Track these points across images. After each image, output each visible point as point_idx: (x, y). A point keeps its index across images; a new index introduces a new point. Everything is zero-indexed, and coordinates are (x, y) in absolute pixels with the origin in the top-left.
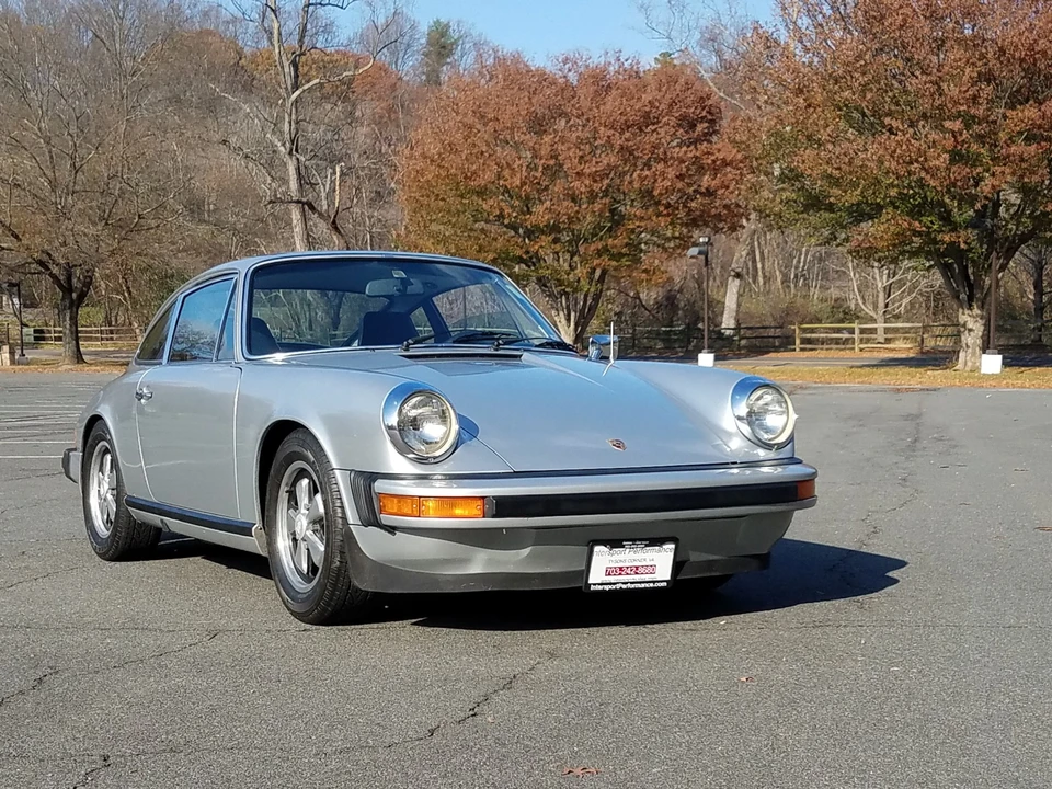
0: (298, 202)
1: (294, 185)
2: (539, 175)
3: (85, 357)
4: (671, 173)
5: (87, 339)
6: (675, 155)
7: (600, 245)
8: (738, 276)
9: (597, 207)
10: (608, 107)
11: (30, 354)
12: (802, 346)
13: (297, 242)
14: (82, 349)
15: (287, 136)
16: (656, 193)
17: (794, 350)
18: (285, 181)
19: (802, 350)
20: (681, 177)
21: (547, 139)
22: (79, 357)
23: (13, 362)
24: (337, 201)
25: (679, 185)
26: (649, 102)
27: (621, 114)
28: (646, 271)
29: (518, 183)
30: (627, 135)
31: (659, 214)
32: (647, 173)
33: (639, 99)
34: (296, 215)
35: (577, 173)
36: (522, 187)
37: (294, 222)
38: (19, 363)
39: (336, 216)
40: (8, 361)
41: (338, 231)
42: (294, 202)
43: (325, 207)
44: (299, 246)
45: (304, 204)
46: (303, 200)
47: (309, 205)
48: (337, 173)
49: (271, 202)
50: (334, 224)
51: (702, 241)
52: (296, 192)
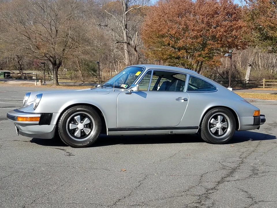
0: (126, 43)
1: (125, 38)
2: (181, 30)
3: (59, 84)
4: (222, 30)
5: (60, 79)
6: (224, 24)
7: (199, 53)
8: (250, 65)
9: (198, 41)
10: (203, 9)
11: (47, 83)
12: (265, 86)
13: (126, 54)
14: (59, 82)
15: (124, 24)
16: (217, 36)
17: (263, 87)
18: (123, 37)
19: (265, 87)
20: (225, 32)
21: (183, 19)
22: (57, 84)
23: (42, 85)
24: (136, 42)
25: (225, 34)
26: (216, 7)
27: (207, 11)
28: (214, 62)
29: (174, 33)
30: (208, 18)
31: (218, 44)
32: (214, 30)
33: (213, 6)
34: (125, 46)
35: (193, 30)
36: (175, 34)
37: (125, 48)
38: (44, 85)
39: (136, 47)
40: (40, 84)
41: (136, 51)
42: (124, 43)
43: (133, 44)
44: (126, 55)
45: (128, 43)
46: (127, 42)
47: (129, 44)
48: (136, 35)
49: (117, 43)
50: (135, 49)
51: (230, 51)
52: (126, 40)
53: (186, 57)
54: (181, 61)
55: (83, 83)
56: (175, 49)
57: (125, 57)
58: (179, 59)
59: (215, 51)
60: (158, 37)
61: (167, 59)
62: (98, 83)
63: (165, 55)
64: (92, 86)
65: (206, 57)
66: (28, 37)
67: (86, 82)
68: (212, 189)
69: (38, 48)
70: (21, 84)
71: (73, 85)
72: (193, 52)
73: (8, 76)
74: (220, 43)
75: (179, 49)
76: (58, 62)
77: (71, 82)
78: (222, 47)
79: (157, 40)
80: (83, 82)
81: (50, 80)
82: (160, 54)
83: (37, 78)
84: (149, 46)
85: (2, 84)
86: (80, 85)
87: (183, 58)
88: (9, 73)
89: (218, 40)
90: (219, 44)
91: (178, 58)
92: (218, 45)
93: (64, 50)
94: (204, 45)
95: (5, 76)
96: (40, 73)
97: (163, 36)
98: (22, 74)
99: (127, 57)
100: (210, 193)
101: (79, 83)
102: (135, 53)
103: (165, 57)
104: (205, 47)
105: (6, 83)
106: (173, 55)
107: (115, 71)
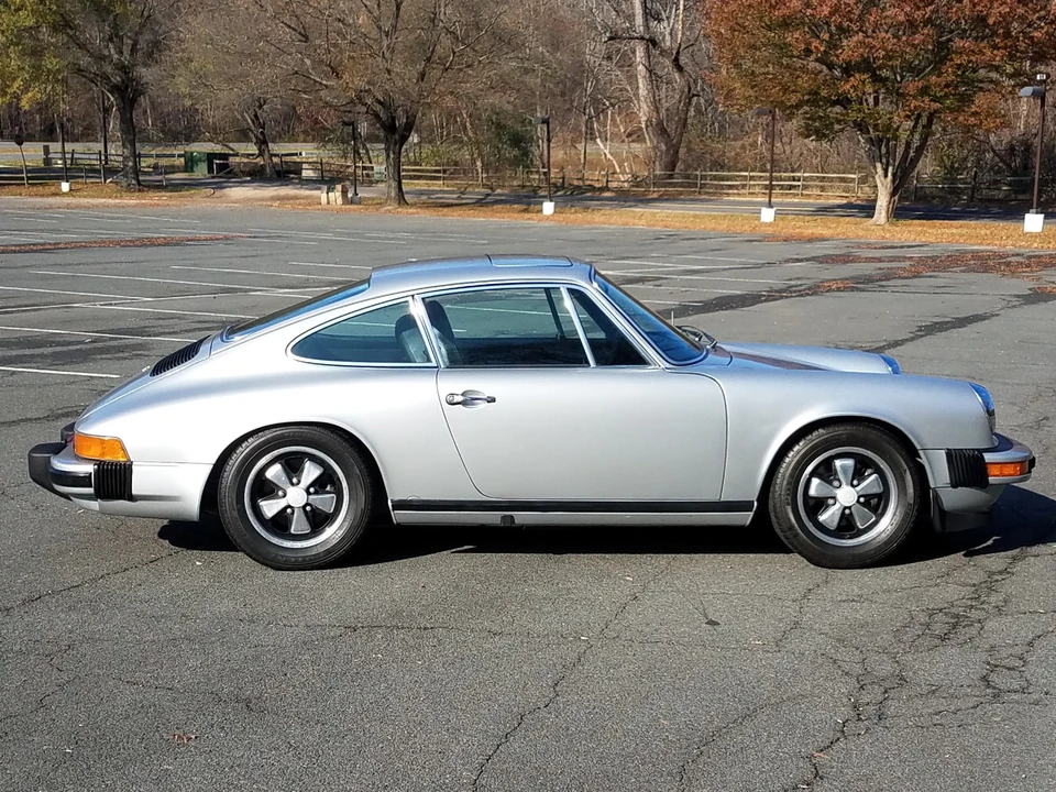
0: (642, 38)
1: (639, 20)
3: (407, 197)
5: (411, 178)
9: (918, 38)
11: (363, 193)
13: (640, 81)
14: (404, 189)
16: (991, 21)
18: (631, 17)
22: (401, 198)
23: (346, 201)
24: (680, 36)
25: (1021, 11)
28: (975, 114)
29: (828, 11)
31: (995, 47)
34: (640, 52)
37: (638, 59)
38: (352, 202)
39: (678, 53)
40: (340, 201)
41: (680, 69)
42: (637, 38)
43: (668, 44)
44: (641, 85)
45: (648, 40)
46: (647, 37)
47: (652, 42)
48: (681, 7)
49: (611, 38)
50: (676, 60)
51: (1038, 78)
52: (642, 28)
53: (871, 100)
54: (853, 115)
55: (488, 195)
56: (831, 67)
57: (637, 95)
58: (845, 108)
59: (982, 72)
60: (769, 28)
61: (798, 106)
62: (546, 193)
63: (793, 91)
64: (525, 207)
65: (946, 96)
66: (300, 33)
67: (499, 191)
68: (1000, 573)
69: (335, 72)
70: (273, 199)
71: (456, 202)
72: (899, 79)
73: (222, 167)
74: (1001, 45)
75: (848, 70)
76: (401, 121)
77: (446, 189)
78: (1012, 57)
79: (763, 35)
80: (489, 191)
81: (371, 183)
82: (774, 87)
83: (322, 177)
84: (734, 58)
85: (208, 197)
86: (481, 203)
87: (861, 104)
88: (225, 156)
89: (994, 33)
90: (998, 49)
91: (844, 101)
92: (995, 52)
93: (422, 76)
94: (942, 53)
95: (210, 170)
96: (331, 155)
97: (786, 24)
98: (266, 157)
99: (646, 92)
100: (997, 581)
101: (478, 193)
102: (677, 75)
103: (794, 99)
104: (943, 61)
105: (218, 193)
106: (824, 93)
107: (598, 140)
